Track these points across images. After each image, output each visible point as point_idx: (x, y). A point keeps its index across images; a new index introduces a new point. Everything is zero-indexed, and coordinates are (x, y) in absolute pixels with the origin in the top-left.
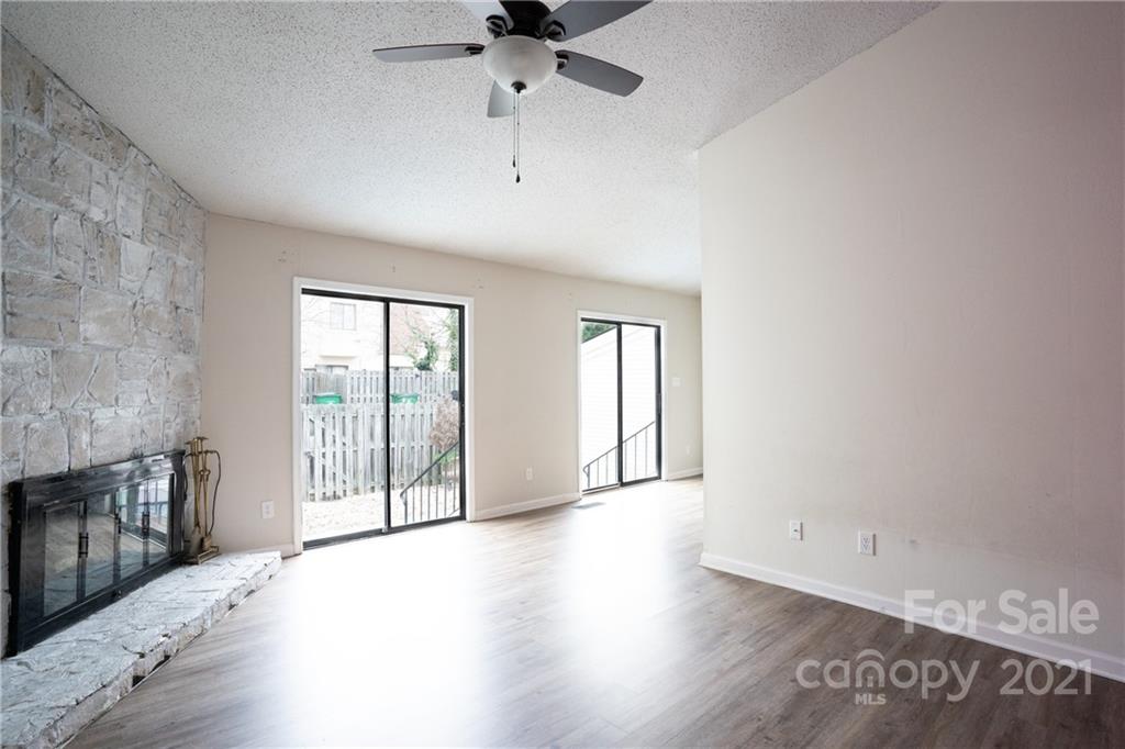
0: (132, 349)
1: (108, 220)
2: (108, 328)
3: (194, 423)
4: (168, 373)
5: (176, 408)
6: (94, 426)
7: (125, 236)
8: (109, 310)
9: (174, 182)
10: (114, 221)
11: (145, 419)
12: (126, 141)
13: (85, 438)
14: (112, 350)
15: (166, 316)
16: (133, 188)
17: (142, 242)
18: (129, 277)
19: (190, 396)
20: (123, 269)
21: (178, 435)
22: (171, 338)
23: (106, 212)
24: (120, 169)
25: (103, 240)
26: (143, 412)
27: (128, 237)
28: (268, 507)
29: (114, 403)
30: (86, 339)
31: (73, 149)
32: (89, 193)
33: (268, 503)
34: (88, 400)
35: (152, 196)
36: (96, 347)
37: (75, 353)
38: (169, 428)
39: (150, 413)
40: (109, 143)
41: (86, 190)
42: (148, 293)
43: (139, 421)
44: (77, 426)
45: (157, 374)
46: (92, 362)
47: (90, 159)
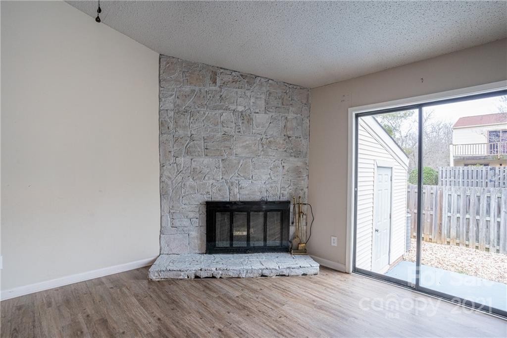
0: (261, 157)
1: (246, 109)
2: (247, 150)
3: (302, 190)
4: (283, 166)
5: (289, 182)
6: (240, 186)
7: (255, 113)
8: (248, 143)
9: (284, 83)
10: (250, 108)
11: (268, 186)
12: (254, 76)
13: (236, 190)
14: (249, 158)
15: (281, 142)
16: (258, 93)
17: (265, 113)
18: (258, 129)
19: (299, 177)
20: (254, 126)
21: (290, 194)
22: (285, 151)
23: (245, 107)
24: (252, 88)
25: (243, 117)
26: (267, 183)
27: (258, 113)
28: (334, 240)
29: (251, 178)
30: (236, 154)
31: (229, 89)
32: (237, 102)
33: (334, 238)
34: (237, 176)
35: (270, 93)
36: (242, 157)
37: (231, 160)
38: (285, 190)
39: (271, 183)
40: (245, 81)
41: (236, 101)
42: (270, 133)
43: (264, 186)
44: (232, 185)
45: (276, 167)
46: (239, 163)
47: (237, 90)
